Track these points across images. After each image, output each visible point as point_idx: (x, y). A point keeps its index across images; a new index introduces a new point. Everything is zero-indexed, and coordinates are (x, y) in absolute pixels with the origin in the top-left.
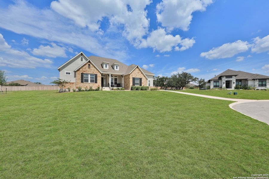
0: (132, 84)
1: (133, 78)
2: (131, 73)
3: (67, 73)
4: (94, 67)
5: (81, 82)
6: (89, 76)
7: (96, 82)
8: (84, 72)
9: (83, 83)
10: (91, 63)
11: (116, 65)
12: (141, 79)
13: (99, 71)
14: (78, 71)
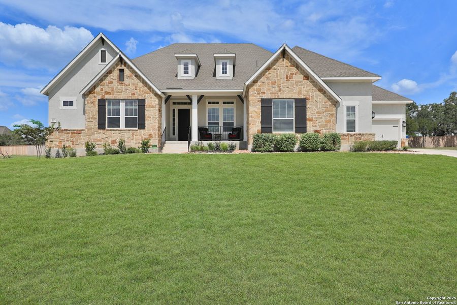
0: (260, 128)
1: (263, 101)
2: (255, 82)
3: (65, 103)
4: (137, 76)
5: (99, 128)
6: (122, 107)
7: (142, 126)
8: (107, 97)
9: (104, 128)
10: (125, 64)
11: (221, 62)
12: (301, 105)
13: (150, 88)
14: (91, 95)
